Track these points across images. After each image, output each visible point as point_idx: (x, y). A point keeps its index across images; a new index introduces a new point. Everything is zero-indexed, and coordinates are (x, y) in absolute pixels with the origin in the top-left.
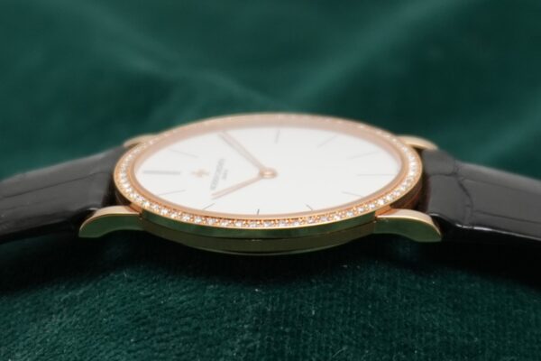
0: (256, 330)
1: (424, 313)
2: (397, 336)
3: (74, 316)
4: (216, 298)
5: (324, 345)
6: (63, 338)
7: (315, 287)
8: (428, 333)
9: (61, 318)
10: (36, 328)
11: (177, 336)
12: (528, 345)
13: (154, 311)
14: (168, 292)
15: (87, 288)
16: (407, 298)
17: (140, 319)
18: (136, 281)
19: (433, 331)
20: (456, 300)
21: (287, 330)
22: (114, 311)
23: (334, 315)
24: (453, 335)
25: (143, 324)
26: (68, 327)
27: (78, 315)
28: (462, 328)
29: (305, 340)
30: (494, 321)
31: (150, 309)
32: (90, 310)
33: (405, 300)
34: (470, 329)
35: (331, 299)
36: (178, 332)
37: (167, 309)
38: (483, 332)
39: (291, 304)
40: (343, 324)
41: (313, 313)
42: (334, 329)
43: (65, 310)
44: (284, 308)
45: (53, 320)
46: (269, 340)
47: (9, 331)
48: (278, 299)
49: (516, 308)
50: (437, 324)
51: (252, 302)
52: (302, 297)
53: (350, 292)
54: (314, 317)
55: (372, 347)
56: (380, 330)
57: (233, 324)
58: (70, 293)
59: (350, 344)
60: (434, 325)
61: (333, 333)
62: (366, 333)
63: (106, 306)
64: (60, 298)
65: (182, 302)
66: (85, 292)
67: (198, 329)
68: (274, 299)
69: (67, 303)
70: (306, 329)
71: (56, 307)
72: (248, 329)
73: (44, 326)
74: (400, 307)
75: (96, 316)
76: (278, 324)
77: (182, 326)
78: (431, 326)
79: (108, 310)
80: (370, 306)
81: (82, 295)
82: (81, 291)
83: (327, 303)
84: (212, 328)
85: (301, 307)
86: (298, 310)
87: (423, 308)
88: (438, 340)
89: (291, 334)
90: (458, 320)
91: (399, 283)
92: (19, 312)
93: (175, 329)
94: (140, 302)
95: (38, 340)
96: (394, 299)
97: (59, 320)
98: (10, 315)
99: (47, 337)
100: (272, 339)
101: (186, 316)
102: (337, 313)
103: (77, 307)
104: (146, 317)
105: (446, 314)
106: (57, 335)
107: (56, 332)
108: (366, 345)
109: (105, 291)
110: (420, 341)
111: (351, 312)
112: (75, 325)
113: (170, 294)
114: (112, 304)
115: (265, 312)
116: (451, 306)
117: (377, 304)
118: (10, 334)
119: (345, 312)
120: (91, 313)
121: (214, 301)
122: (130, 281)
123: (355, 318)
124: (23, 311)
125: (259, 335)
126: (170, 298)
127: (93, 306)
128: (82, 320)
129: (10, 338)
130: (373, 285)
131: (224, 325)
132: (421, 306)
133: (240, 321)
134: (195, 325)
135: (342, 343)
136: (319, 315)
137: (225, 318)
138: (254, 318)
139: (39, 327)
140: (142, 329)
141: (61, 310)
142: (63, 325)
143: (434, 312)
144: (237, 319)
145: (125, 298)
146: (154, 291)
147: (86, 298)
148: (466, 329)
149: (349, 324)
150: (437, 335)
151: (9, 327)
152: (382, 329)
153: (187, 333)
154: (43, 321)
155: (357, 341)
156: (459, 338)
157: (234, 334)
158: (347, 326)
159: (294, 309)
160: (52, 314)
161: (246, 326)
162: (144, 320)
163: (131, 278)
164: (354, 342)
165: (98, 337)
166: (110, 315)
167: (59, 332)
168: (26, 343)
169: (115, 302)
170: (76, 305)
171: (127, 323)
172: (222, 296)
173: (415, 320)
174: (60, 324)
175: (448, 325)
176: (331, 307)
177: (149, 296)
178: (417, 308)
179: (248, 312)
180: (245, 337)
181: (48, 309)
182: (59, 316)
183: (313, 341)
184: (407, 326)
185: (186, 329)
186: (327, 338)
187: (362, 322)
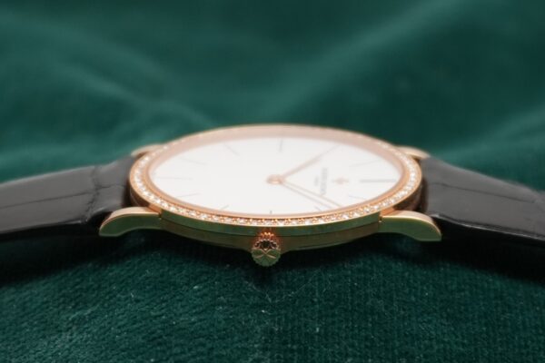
0: (265, 349)
1: (421, 323)
2: (397, 344)
3: (85, 334)
4: (225, 320)
5: (330, 359)
6: (75, 352)
7: (317, 306)
8: (426, 342)
9: (71, 335)
10: (46, 343)
11: (194, 356)
12: (517, 350)
13: (168, 331)
14: (178, 313)
15: (95, 308)
16: (404, 310)
17: (155, 338)
18: (143, 300)
19: (431, 339)
20: (448, 310)
21: (295, 347)
22: (125, 329)
23: (336, 331)
24: (449, 343)
25: (160, 344)
26: (79, 342)
27: (89, 333)
28: (457, 337)
29: (312, 356)
30: (484, 329)
31: (163, 329)
32: (101, 328)
33: (402, 312)
34: (463, 338)
35: (333, 315)
36: (193, 352)
37: (180, 329)
38: (475, 339)
39: (296, 323)
40: (346, 338)
41: (318, 330)
42: (338, 344)
43: (74, 328)
44: (290, 327)
45: (63, 337)
46: (278, 357)
47: (19, 346)
48: (284, 320)
49: (504, 312)
50: (433, 333)
51: (260, 323)
52: (305, 316)
53: (350, 308)
54: (319, 334)
55: (375, 356)
56: (381, 340)
57: (244, 344)
58: (77, 313)
59: (355, 356)
60: (431, 334)
61: (337, 347)
62: (368, 344)
63: (116, 324)
64: (68, 318)
65: (194, 323)
66: (92, 312)
67: (212, 349)
68: (280, 319)
69: (76, 322)
70: (312, 346)
71: (64, 326)
72: (258, 348)
73: (54, 341)
74: (398, 318)
75: (108, 333)
76: (285, 343)
77: (196, 346)
78: (428, 334)
79: (119, 327)
80: (370, 319)
81: (89, 315)
82: (89, 311)
83: (330, 320)
84: (224, 348)
85: (305, 325)
86: (303, 328)
87: (420, 319)
88: (436, 347)
89: (299, 351)
90: (453, 329)
91: (395, 296)
92: (28, 330)
93: (190, 350)
94: (151, 321)
95: (49, 354)
96: (392, 312)
97: (68, 337)
98: (18, 333)
99: (59, 351)
100: (282, 356)
101: (200, 337)
102: (339, 329)
103: (86, 326)
104: (161, 337)
105: (442, 324)
106: (68, 349)
107: (67, 346)
108: (369, 355)
109: (113, 310)
110: (420, 348)
111: (353, 327)
112: (86, 341)
113: (181, 314)
114: (123, 323)
115: (272, 332)
116: (445, 315)
117: (376, 317)
118: (19, 349)
119: (347, 327)
120: (102, 331)
121: (224, 322)
122: (137, 301)
123: (357, 331)
124: (32, 329)
125: (269, 354)
126: (181, 319)
127: (103, 325)
128: (93, 337)
129: (20, 352)
130: (370, 300)
131: (235, 345)
132: (418, 317)
133: (250, 341)
134: (209, 345)
135: (347, 356)
136: (323, 331)
137: (236, 338)
138: (263, 338)
139: (49, 343)
140: (158, 348)
141: (70, 328)
142: (74, 341)
143: (430, 322)
144: (247, 339)
145: (135, 317)
146: (163, 311)
147: (95, 317)
148: (460, 337)
149: (352, 338)
150: (434, 342)
151: (19, 343)
152: (383, 339)
153: (202, 354)
154: (53, 338)
155: (361, 352)
156: (455, 346)
157: (246, 353)
158: (350, 340)
159: (299, 328)
160: (61, 331)
161: (256, 346)
162: (160, 340)
163: (139, 297)
164: (359, 354)
165: (114, 352)
166: (122, 332)
167: (71, 347)
168: (37, 355)
169: (126, 320)
170: (84, 324)
171: (143, 341)
172: (231, 317)
173: (412, 330)
174: (71, 340)
175: (443, 334)
176: (333, 323)
177: (160, 316)
178: (414, 319)
179: (256, 332)
180: (256, 355)
181: (56, 327)
182: (69, 333)
183: (320, 356)
184: (406, 335)
185: (201, 349)
186: (333, 352)
187: (363, 334)
